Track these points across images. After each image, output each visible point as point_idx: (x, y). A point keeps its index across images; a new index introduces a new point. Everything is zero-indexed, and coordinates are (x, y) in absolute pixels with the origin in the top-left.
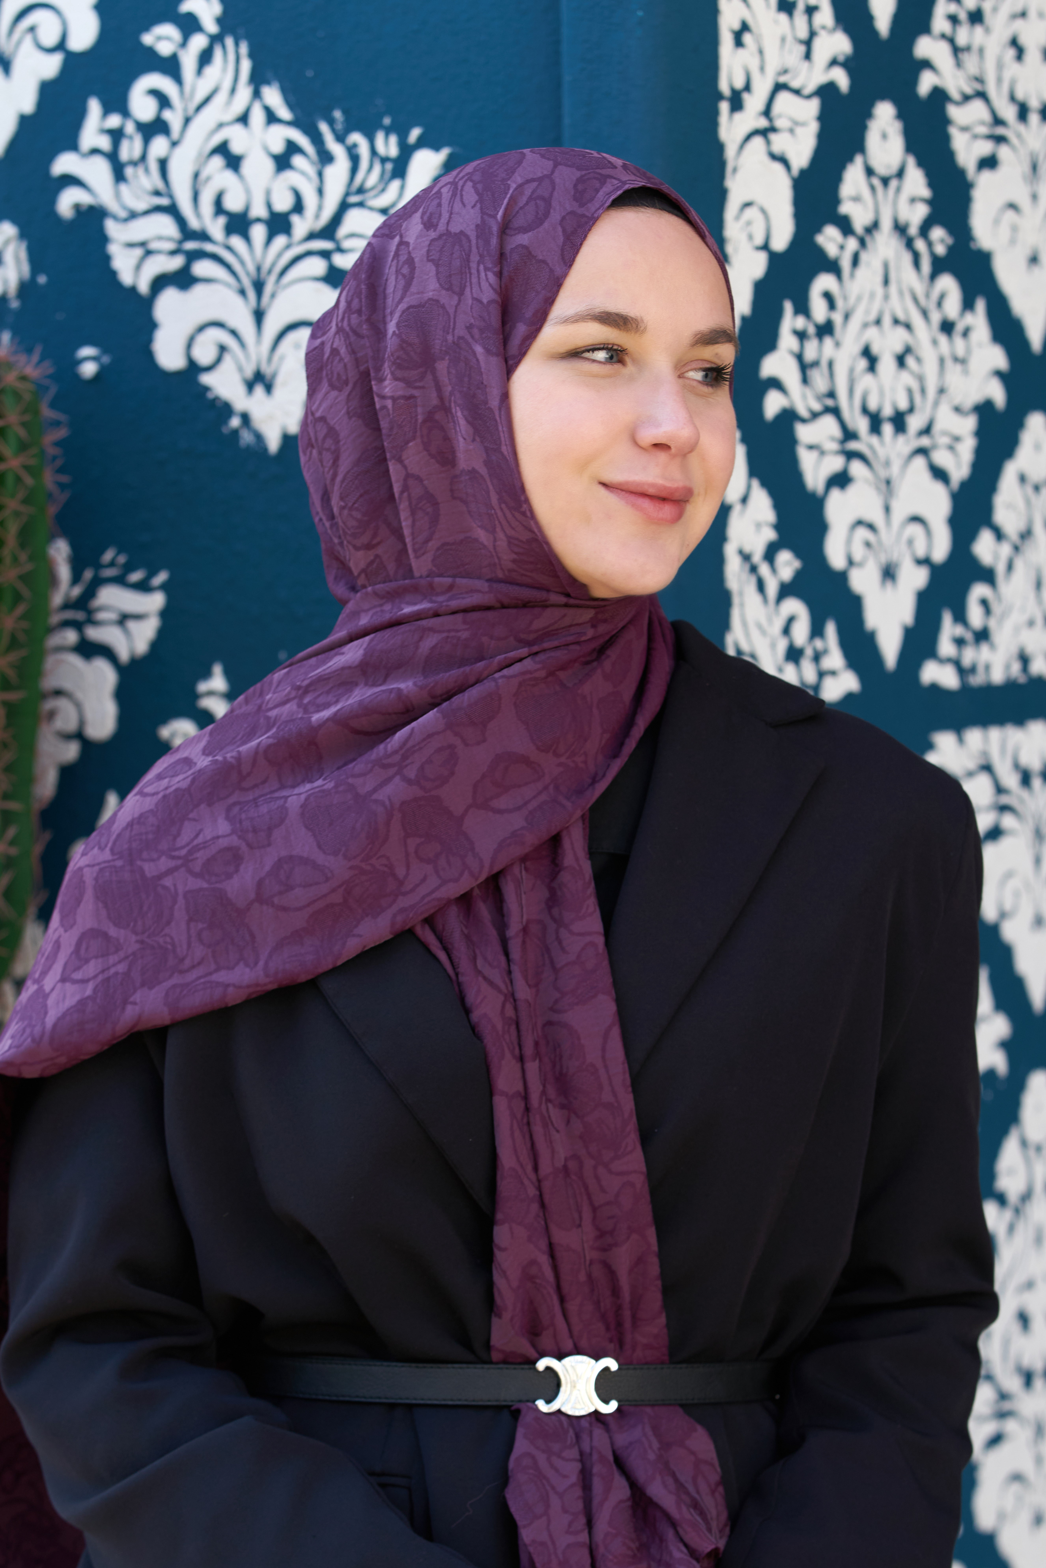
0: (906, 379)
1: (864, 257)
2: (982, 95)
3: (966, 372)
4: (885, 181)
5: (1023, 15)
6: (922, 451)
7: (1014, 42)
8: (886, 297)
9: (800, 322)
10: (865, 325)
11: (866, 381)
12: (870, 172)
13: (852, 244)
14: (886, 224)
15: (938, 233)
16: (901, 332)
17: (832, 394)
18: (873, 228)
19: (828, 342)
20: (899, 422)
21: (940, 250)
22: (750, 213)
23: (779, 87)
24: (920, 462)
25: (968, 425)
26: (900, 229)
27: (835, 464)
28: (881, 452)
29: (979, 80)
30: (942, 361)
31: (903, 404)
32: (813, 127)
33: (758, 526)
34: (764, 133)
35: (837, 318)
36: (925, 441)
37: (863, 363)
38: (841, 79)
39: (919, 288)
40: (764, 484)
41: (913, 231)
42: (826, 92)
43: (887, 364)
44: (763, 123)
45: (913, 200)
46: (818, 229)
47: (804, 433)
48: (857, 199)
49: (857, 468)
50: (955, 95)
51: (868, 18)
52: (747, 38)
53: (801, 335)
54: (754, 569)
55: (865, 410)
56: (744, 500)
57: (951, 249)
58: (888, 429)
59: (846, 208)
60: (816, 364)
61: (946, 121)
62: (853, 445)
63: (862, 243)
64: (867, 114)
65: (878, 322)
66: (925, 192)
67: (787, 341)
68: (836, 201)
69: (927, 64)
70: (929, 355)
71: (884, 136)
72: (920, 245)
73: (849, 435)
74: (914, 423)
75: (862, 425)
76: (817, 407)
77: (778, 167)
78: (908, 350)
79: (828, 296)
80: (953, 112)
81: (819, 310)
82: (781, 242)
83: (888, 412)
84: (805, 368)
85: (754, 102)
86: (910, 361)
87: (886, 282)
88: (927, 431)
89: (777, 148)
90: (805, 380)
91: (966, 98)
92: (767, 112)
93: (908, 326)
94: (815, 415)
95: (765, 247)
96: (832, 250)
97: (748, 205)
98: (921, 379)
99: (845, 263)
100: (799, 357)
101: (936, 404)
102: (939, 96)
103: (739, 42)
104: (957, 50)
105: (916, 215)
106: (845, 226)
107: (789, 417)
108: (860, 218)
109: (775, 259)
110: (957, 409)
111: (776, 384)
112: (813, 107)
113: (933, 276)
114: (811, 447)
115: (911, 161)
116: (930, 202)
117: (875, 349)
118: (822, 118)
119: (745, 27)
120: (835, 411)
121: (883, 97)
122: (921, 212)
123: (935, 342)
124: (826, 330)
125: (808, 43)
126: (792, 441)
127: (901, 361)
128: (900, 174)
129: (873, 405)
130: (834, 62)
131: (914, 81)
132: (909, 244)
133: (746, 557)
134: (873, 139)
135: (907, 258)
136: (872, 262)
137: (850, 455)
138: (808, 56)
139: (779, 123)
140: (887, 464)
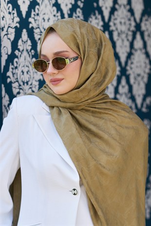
0: (28, 76)
1: (22, 55)
2: (39, 28)
3: (37, 75)
4: (25, 42)
5: (45, 14)
6: (31, 88)
7: (43, 19)
8: (25, 62)
9: (12, 66)
10: (22, 67)
11: (22, 76)
12: (22, 41)
13: (20, 53)
14: (25, 50)
15: (33, 51)
16: (27, 68)
17: (17, 79)
18: (23, 50)
19: (17, 70)
20: (27, 83)
21: (33, 54)
22: (5, 48)
23: (9, 27)
24: (30, 90)
25: (37, 83)
26: (27, 50)
27: (18, 90)
28: (25, 88)
29: (38, 25)
30: (33, 73)
31: (28, 80)
32: (14, 33)
33: (7, 101)
34: (7, 35)
35: (18, 65)
36: (31, 86)
37: (22, 73)
38: (18, 25)
39: (30, 60)
40: (7, 94)
41: (29, 51)
42: (16, 27)
43: (25, 73)
44: (6, 33)
45: (29, 46)
46: (15, 51)
47: (14, 85)
48: (20, 46)
49: (21, 91)
50: (35, 28)
51: (22, 15)
52: (4, 19)
53: (13, 69)
54: (6, 108)
55: (22, 81)
56: (5, 97)
57: (35, 54)
58: (26, 84)
59: (19, 47)
60: (15, 73)
61: (34, 32)
62: (21, 87)
63: (22, 53)
64: (22, 31)
65: (24, 66)
66: (31, 44)
67: (11, 70)
68: (18, 46)
69: (30, 23)
70: (31, 71)
71: (25, 35)
72: (30, 53)
73: (20, 85)
74: (30, 83)
75: (22, 84)
76: (15, 81)
77: (9, 40)
78: (28, 71)
79: (16, 62)
80: (35, 30)
81: (15, 64)
82: (9, 53)
83: (25, 81)
84: (13, 74)
85: (5, 29)
86: (29, 73)
87: (25, 59)
88: (31, 85)
89: (9, 37)
90: (13, 76)
91: (37, 28)
92: (7, 31)
93: (28, 67)
94: (15, 82)
95: (7, 54)
96: (17, 54)
97: (4, 47)
98: (30, 76)
99: (19, 56)
100: (12, 72)
101: (33, 80)
102: (33, 28)
103: (3, 20)
104: (35, 20)
105: (29, 48)
106: (19, 50)
107: (11, 82)
108: (21, 49)
109: (9, 56)
110: (36, 81)
111: (9, 77)
112: (14, 30)
113: (32, 58)
114: (14, 88)
115: (29, 39)
116: (31, 46)
117: (24, 71)
118: (15, 32)
119: (4, 17)
120: (18, 81)
121: (24, 28)
122: (30, 47)
123: (32, 70)
124: (16, 68)
125: (13, 19)
126: (11, 87)
127: (27, 73)
128: (27, 41)
129: (23, 80)
130: (17, 23)
131: (29, 26)
132: (28, 53)
133: (5, 106)
134: (23, 35)
135: (28, 55)
136: (23, 56)
137: (20, 89)
138: (13, 22)
139: (9, 33)
140: (25, 90)
